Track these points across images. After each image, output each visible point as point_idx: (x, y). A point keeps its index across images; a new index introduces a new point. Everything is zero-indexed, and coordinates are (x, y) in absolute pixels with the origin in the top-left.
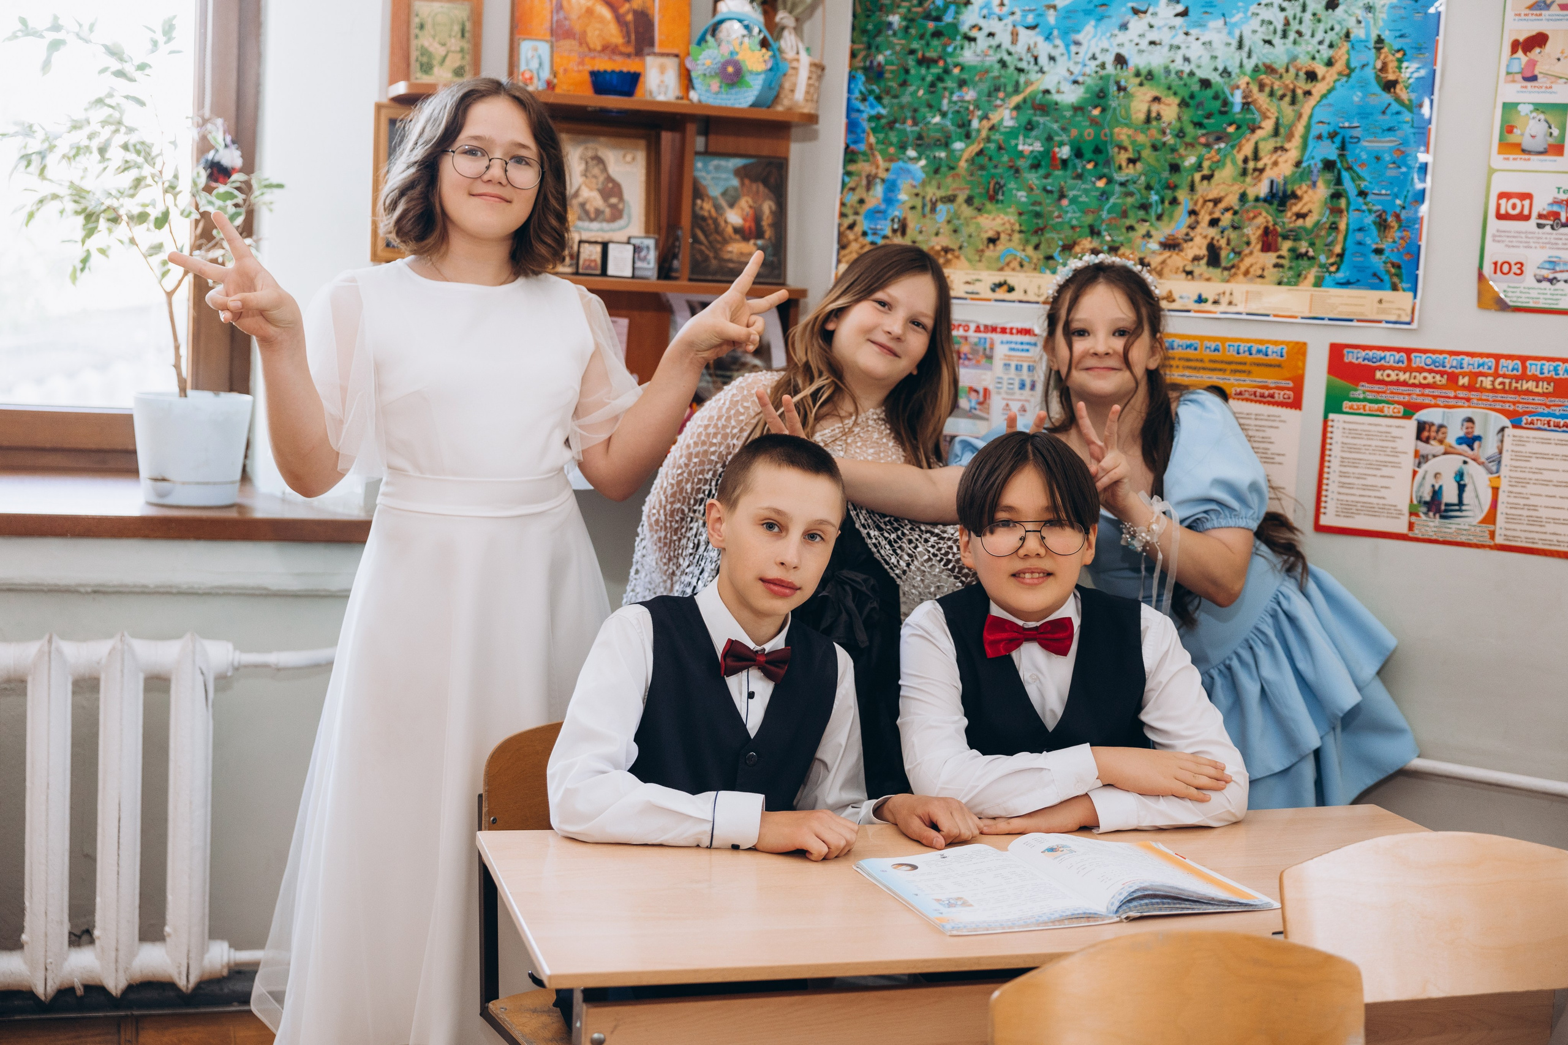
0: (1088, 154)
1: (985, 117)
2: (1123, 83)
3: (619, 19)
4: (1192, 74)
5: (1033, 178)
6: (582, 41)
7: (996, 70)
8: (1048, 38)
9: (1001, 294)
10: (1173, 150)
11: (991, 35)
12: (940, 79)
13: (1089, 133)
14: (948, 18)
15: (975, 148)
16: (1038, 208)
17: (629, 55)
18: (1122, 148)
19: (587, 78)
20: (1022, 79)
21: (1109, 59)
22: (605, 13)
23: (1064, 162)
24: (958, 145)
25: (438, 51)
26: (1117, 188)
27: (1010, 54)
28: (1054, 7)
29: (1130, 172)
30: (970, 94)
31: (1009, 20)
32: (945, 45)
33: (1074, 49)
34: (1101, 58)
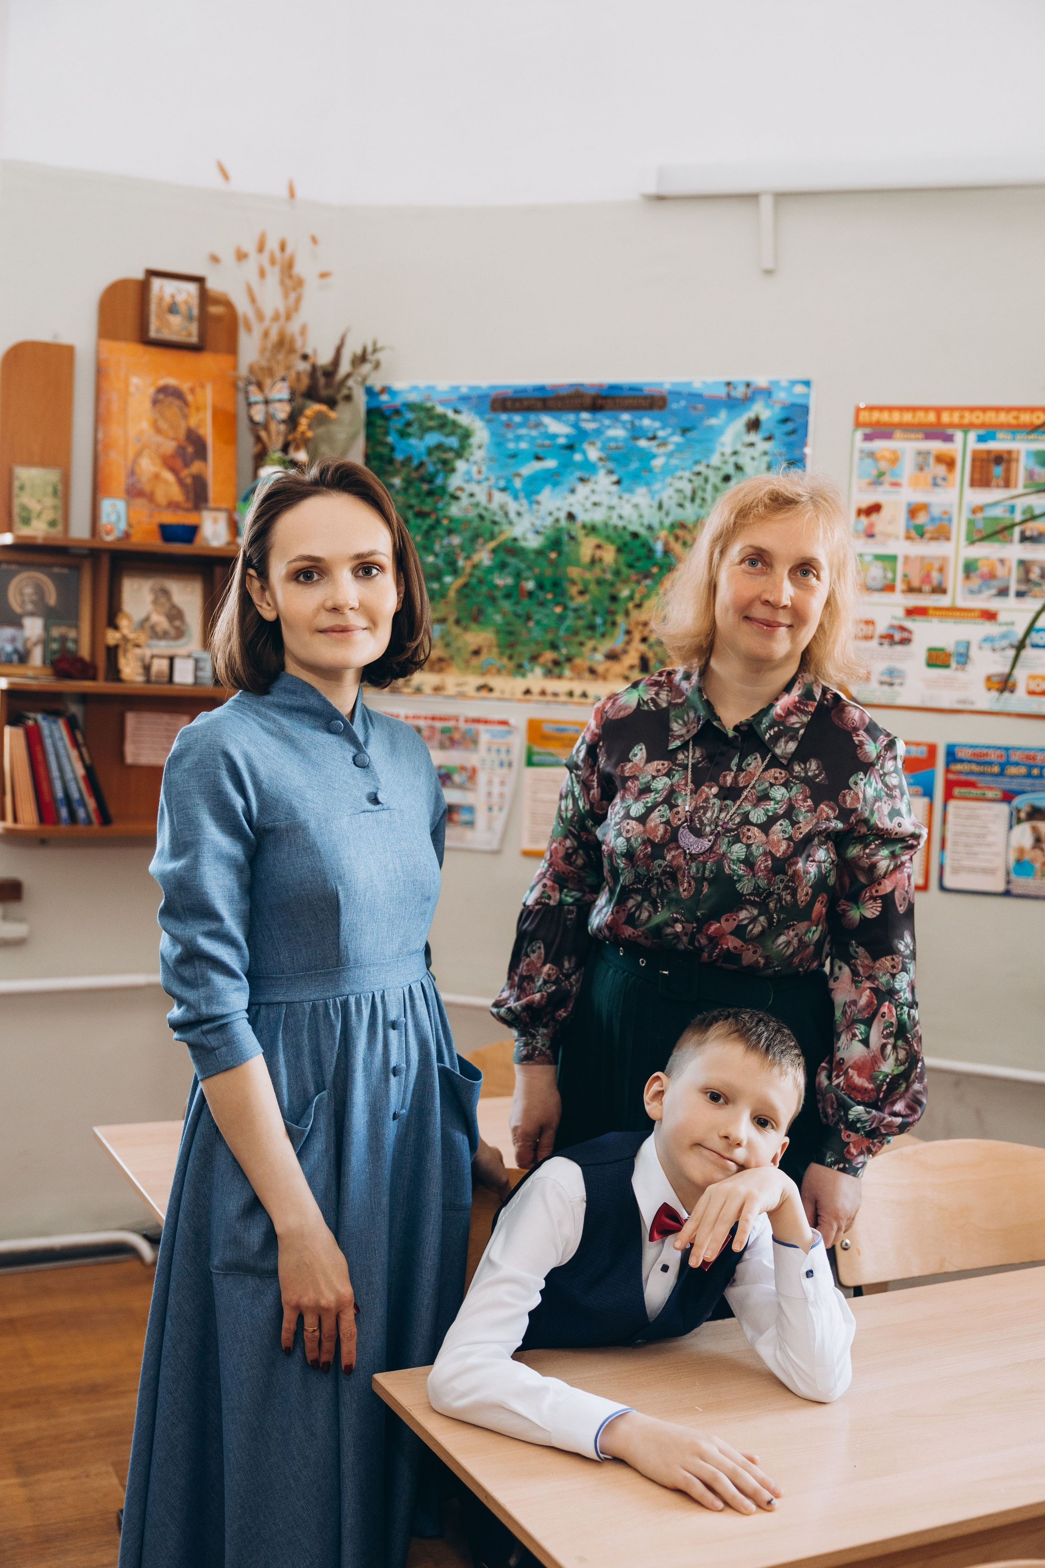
0: (548, 586)
1: (468, 558)
2: (573, 533)
3: (181, 482)
4: (624, 528)
5: (506, 605)
6: (150, 497)
7: (476, 522)
8: (516, 498)
9: (484, 693)
10: (612, 585)
11: (472, 495)
12: (432, 528)
13: (549, 572)
14: (439, 481)
15: (460, 581)
16: (510, 628)
17: (187, 510)
18: (573, 582)
19: (155, 527)
20: (496, 529)
21: (562, 515)
22: (169, 476)
23: (530, 594)
24: (448, 579)
25: (34, 506)
26: (571, 614)
27: (486, 509)
28: (518, 475)
29: (579, 601)
30: (456, 540)
31: (485, 485)
32: (436, 503)
33: (535, 507)
34: (557, 514)
